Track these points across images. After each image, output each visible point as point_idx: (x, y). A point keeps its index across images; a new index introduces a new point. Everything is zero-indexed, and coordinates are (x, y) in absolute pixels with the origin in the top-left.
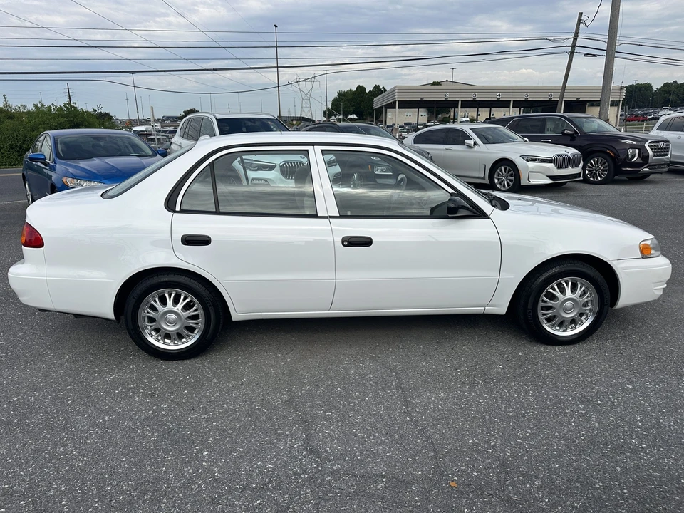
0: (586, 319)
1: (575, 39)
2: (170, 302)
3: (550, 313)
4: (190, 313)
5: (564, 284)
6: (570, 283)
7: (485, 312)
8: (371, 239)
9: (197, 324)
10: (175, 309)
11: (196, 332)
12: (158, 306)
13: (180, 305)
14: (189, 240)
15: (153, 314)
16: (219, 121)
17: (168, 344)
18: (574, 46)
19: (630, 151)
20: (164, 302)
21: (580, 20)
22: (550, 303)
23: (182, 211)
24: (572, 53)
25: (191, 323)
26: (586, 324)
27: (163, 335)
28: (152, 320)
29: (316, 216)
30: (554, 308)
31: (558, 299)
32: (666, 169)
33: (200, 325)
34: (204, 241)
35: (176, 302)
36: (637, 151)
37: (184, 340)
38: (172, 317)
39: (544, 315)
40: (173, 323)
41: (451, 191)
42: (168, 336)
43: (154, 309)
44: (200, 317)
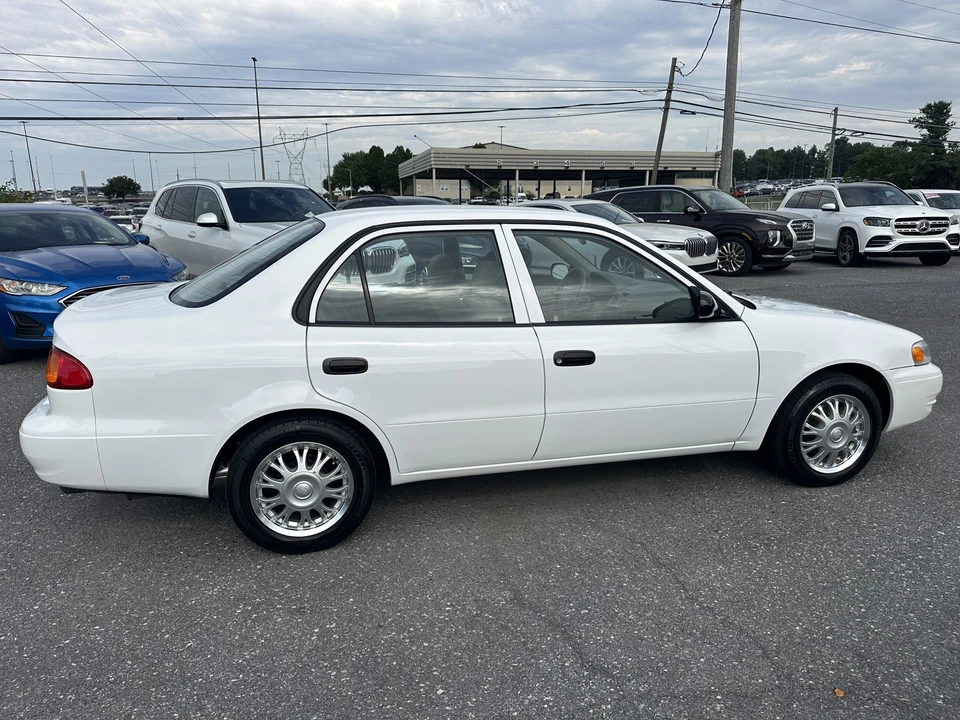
0: (855, 448)
1: (669, 91)
2: (302, 463)
3: (814, 445)
4: (332, 477)
5: (831, 404)
6: (837, 403)
7: (735, 449)
8: (593, 354)
9: (340, 493)
10: (309, 473)
11: (337, 506)
12: (283, 470)
13: (318, 466)
14: (335, 367)
15: (273, 483)
16: (227, 192)
17: (294, 529)
18: (668, 100)
19: (771, 233)
20: (291, 462)
21: (674, 66)
22: (814, 431)
23: (318, 323)
24: (666, 109)
25: (332, 492)
26: (856, 456)
27: (287, 516)
28: (270, 493)
29: (512, 324)
30: (821, 437)
31: (824, 424)
32: (811, 256)
33: (345, 493)
34: (357, 367)
35: (310, 462)
36: (779, 233)
37: (318, 520)
38: (304, 485)
39: (805, 447)
40: (308, 494)
41: (690, 284)
42: (296, 516)
43: (276, 475)
44: (344, 482)
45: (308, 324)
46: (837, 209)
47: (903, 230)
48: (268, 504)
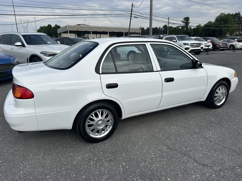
1: (132, 12)
2: (100, 115)
3: (216, 98)
4: (107, 119)
6: (221, 88)
7: (200, 101)
8: (173, 78)
9: (109, 123)
10: (102, 118)
13: (104, 116)
14: (110, 86)
15: (91, 123)
16: (23, 36)
17: (97, 135)
18: (131, 14)
20: (97, 116)
21: (132, 5)
23: (103, 73)
24: (131, 16)
25: (107, 123)
26: (223, 101)
27: (95, 132)
29: (153, 71)
30: (218, 96)
31: (219, 93)
32: (173, 53)
34: (115, 86)
37: (103, 132)
41: (192, 59)
42: (98, 132)
43: (92, 120)
44: (110, 120)
45: (100, 74)
46: (176, 41)
47: (192, 46)
48: (89, 129)
